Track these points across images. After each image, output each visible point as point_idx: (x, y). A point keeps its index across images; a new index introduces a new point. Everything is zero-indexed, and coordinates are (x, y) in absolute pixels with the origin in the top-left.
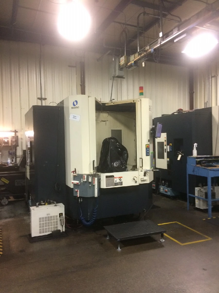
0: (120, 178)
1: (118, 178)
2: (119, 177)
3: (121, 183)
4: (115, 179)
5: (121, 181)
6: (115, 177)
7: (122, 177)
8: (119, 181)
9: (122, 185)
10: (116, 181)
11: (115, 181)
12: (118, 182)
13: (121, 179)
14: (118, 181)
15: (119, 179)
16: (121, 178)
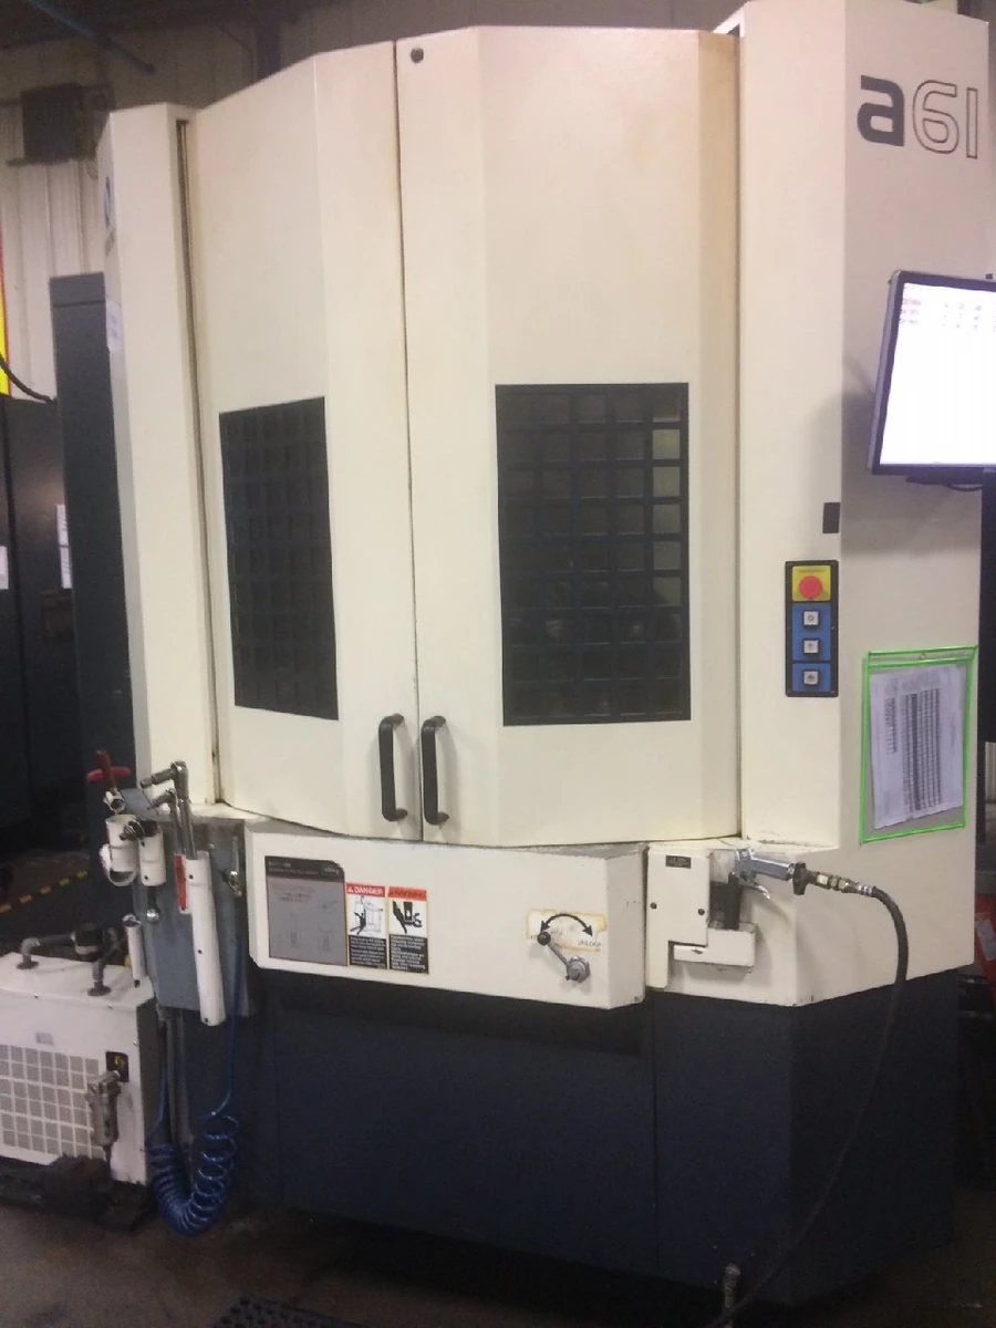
0: (405, 901)
1: (379, 891)
2: (395, 892)
3: (417, 954)
4: (354, 904)
5: (412, 931)
6: (348, 879)
7: (421, 895)
8: (397, 928)
9: (423, 967)
10: (363, 923)
11: (353, 922)
12: (383, 935)
13: (408, 906)
14: (383, 925)
15: (396, 911)
16: (418, 906)
